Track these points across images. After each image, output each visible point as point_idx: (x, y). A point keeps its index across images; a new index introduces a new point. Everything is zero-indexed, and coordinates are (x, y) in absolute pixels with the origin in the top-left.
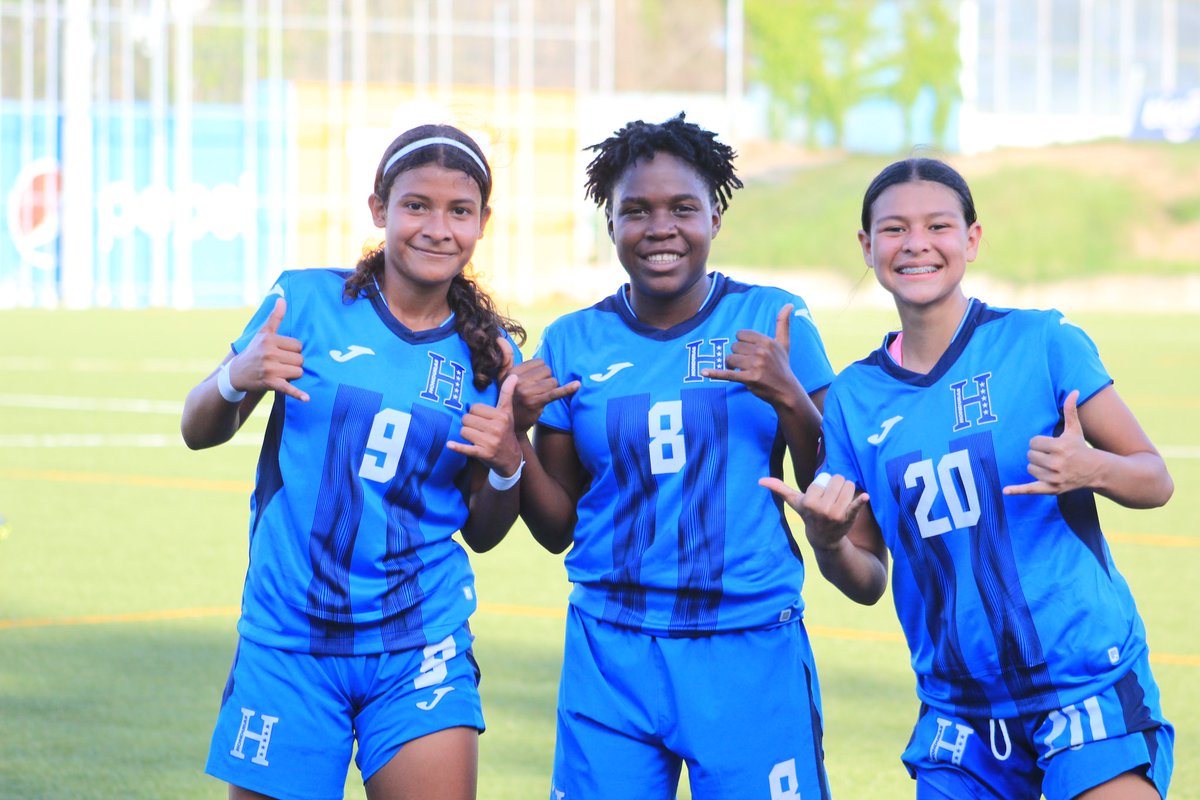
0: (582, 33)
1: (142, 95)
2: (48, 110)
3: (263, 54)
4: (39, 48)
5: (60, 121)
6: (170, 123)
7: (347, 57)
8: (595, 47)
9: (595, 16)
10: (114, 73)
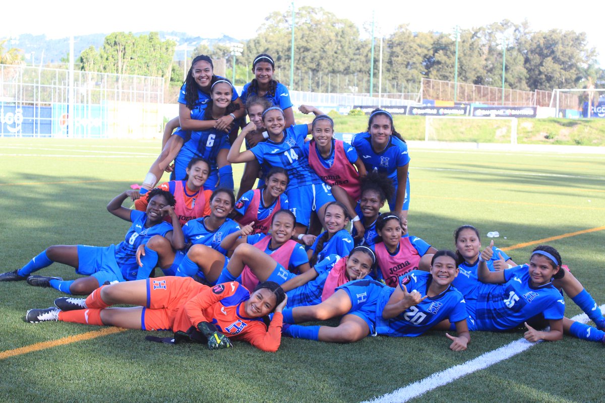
0: (159, 93)
1: (82, 102)
2: (66, 104)
3: (103, 95)
4: (64, 93)
5: (68, 106)
6: (87, 106)
7: (118, 96)
8: (161, 95)
9: (161, 90)
10: (77, 98)
